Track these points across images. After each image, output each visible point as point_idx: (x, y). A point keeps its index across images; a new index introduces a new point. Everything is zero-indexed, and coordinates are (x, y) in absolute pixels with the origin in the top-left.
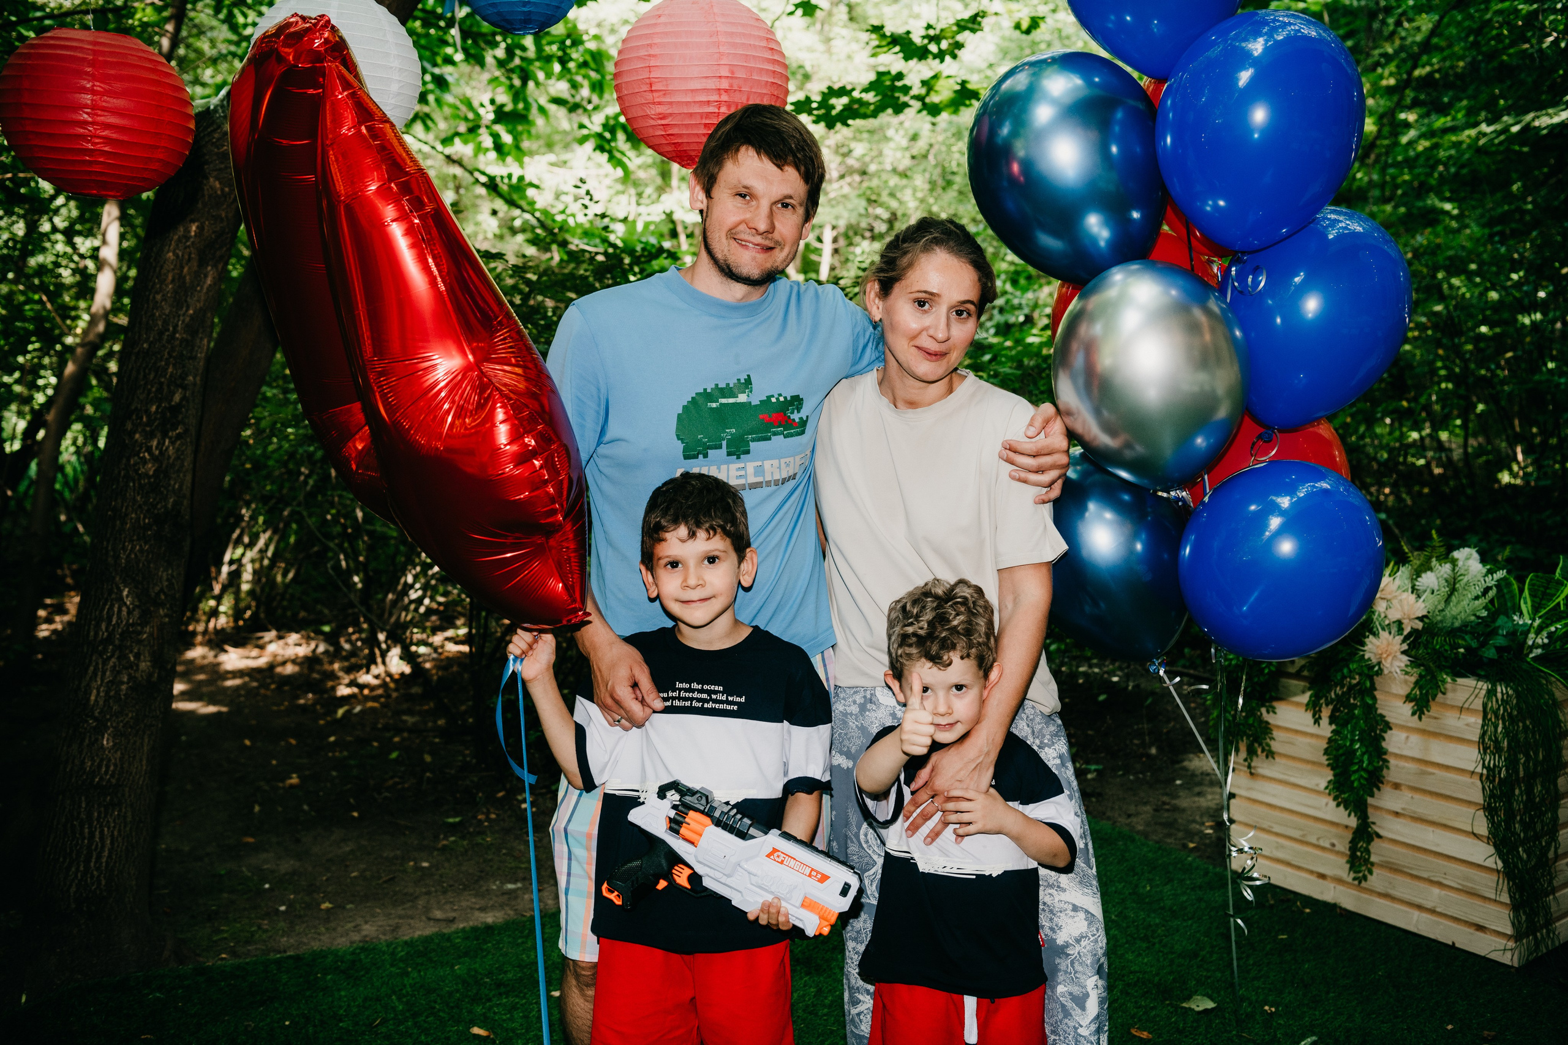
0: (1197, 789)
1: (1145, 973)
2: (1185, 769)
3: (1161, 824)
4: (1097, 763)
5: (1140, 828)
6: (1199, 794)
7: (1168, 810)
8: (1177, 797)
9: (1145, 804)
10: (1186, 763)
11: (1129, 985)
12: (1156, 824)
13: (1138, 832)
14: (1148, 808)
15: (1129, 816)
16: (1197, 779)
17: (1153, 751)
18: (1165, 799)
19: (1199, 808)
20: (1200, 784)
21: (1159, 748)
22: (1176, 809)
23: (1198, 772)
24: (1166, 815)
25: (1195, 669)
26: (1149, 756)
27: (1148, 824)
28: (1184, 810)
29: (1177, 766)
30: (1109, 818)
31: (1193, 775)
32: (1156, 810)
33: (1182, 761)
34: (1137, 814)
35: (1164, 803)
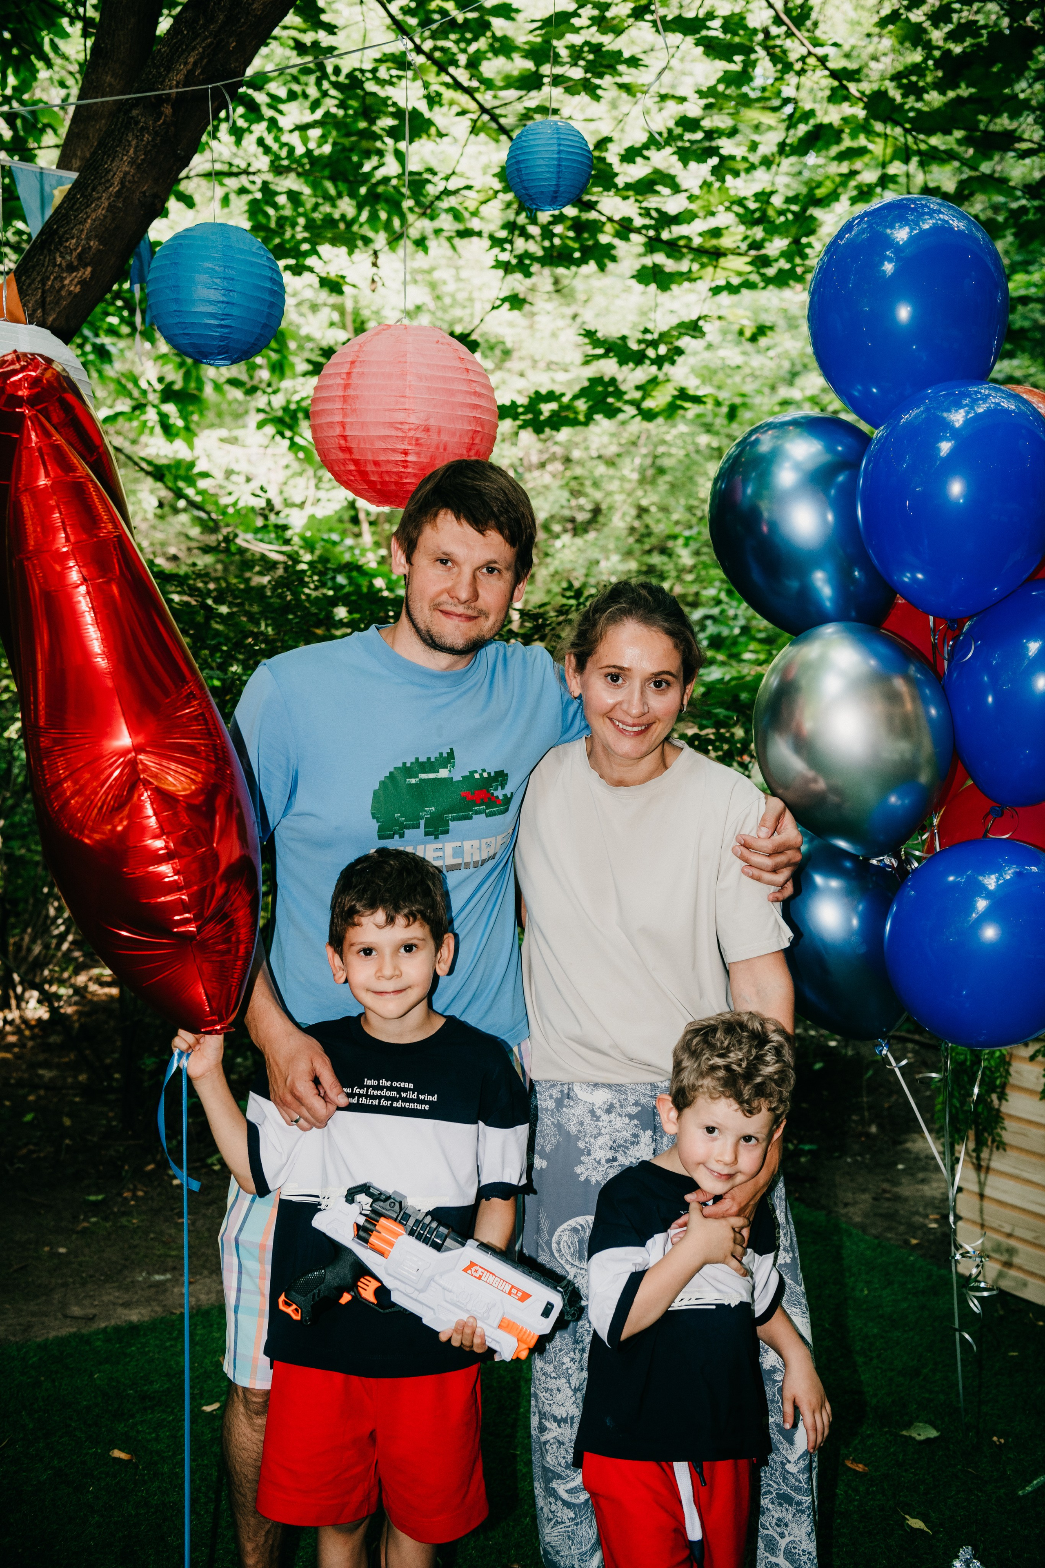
0: (921, 1175)
2: (908, 1151)
3: (882, 1215)
4: (810, 1141)
5: (858, 1219)
6: (923, 1181)
7: (888, 1199)
8: (897, 1184)
9: (864, 1191)
10: (909, 1145)
12: (875, 1215)
13: (856, 1225)
14: (867, 1197)
15: (846, 1205)
16: (921, 1163)
17: (874, 1129)
18: (885, 1186)
19: (923, 1197)
20: (924, 1169)
21: (880, 1126)
22: (897, 1198)
23: (922, 1156)
24: (886, 1204)
26: (868, 1135)
27: (866, 1215)
28: (905, 1200)
29: (899, 1148)
31: (917, 1159)
32: (875, 1199)
33: (905, 1141)
34: (855, 1203)
35: (885, 1191)
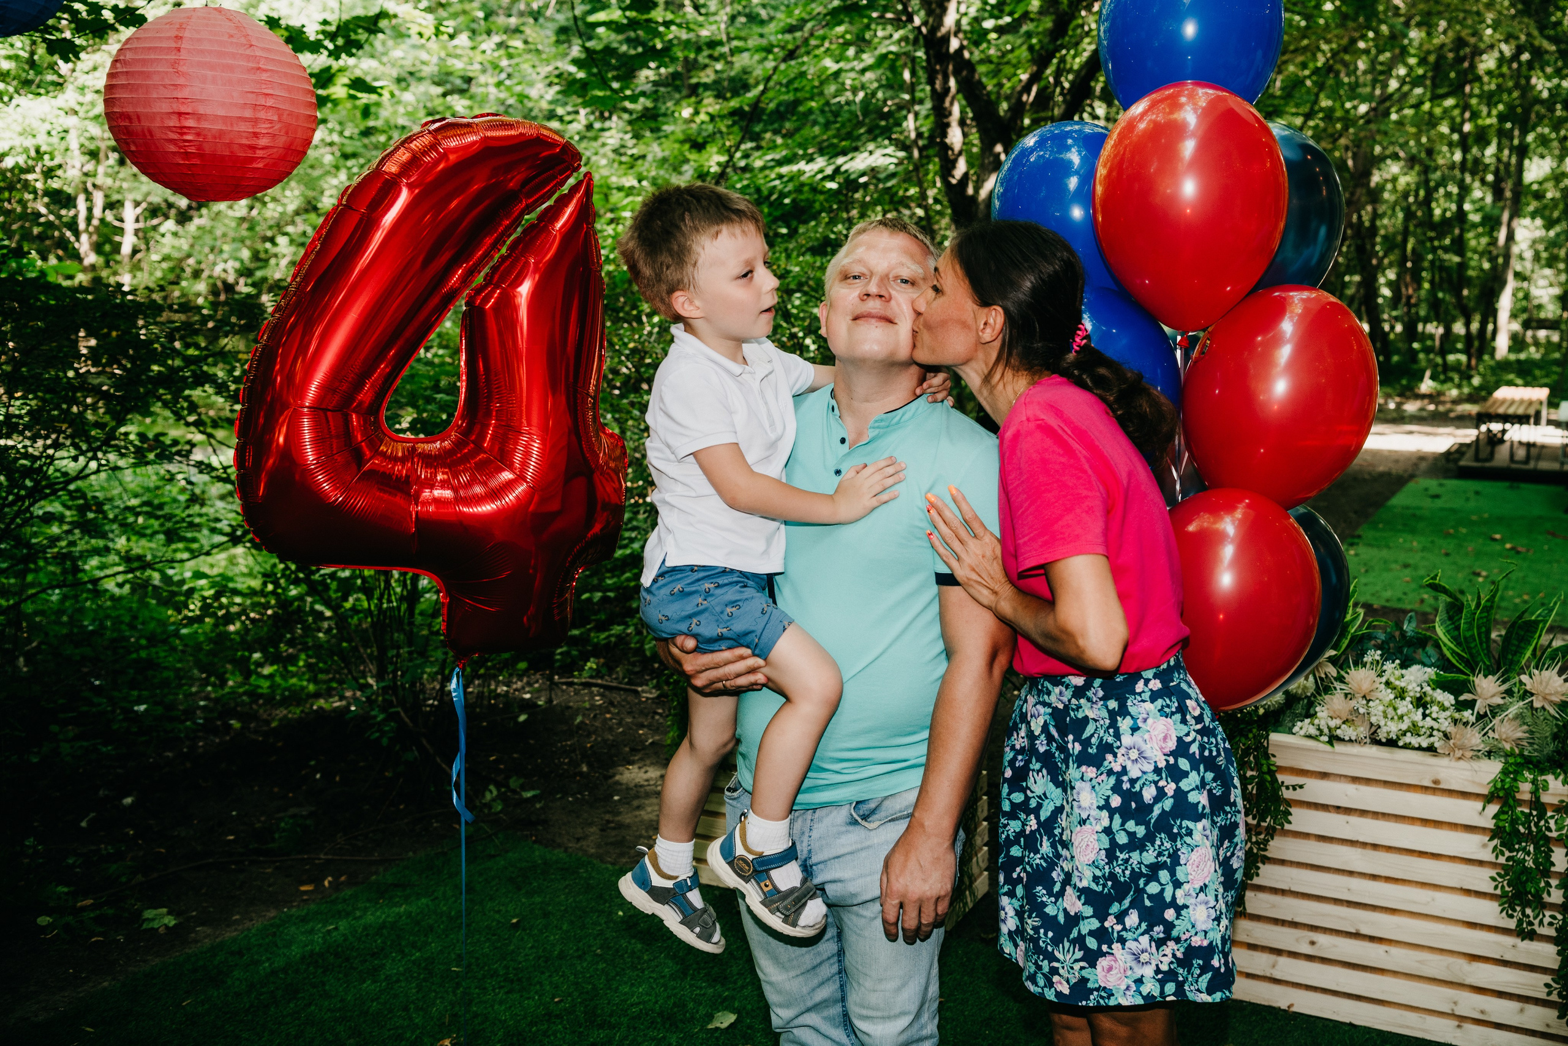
0: (635, 803)
1: (644, 1003)
2: (618, 783)
4: (533, 789)
6: (638, 808)
7: (614, 829)
8: (619, 813)
9: (591, 824)
10: (617, 778)
11: (633, 1018)
12: (607, 844)
13: (592, 855)
14: (593, 829)
15: (578, 840)
16: (632, 793)
17: (585, 769)
18: (608, 817)
19: (642, 821)
20: (637, 797)
21: (589, 765)
22: (620, 826)
23: (632, 785)
24: (613, 833)
25: (602, 678)
26: (581, 774)
27: (599, 846)
28: (628, 826)
29: (611, 781)
30: (559, 846)
31: (628, 789)
32: (602, 830)
33: (614, 775)
34: (585, 837)
35: (608, 822)
